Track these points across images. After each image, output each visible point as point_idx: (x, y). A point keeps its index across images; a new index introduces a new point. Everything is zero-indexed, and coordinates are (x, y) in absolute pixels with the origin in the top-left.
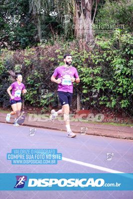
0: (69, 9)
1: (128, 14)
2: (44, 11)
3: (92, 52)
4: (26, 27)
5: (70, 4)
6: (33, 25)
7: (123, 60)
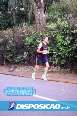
0: (32, 7)
1: (65, 10)
2: (17, 8)
3: (44, 32)
4: (7, 17)
5: (32, 3)
6: (11, 16)
7: (62, 37)
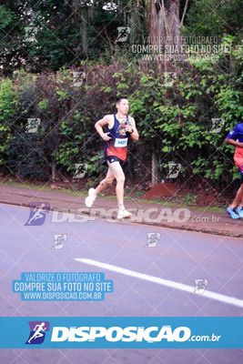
3: (180, 78)
4: (61, 31)
6: (73, 26)
7: (237, 93)
